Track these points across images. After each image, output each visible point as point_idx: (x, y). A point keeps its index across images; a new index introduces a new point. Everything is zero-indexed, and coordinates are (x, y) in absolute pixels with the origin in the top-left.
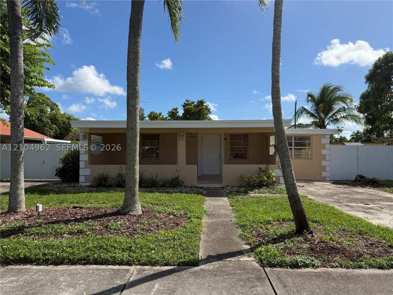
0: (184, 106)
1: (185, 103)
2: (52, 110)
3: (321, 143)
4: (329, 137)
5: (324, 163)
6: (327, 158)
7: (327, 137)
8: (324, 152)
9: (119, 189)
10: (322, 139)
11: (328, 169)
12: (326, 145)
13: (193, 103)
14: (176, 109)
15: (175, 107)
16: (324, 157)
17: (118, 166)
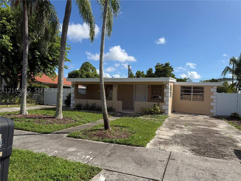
0: (156, 67)
1: (156, 65)
2: (92, 71)
3: (210, 91)
4: (216, 87)
5: (212, 104)
6: (215, 101)
7: (214, 87)
8: (212, 97)
9: (84, 111)
10: (211, 89)
11: (214, 108)
12: (214, 93)
13: (163, 65)
14: (151, 69)
15: (150, 68)
16: (212, 100)
17: (86, 100)
